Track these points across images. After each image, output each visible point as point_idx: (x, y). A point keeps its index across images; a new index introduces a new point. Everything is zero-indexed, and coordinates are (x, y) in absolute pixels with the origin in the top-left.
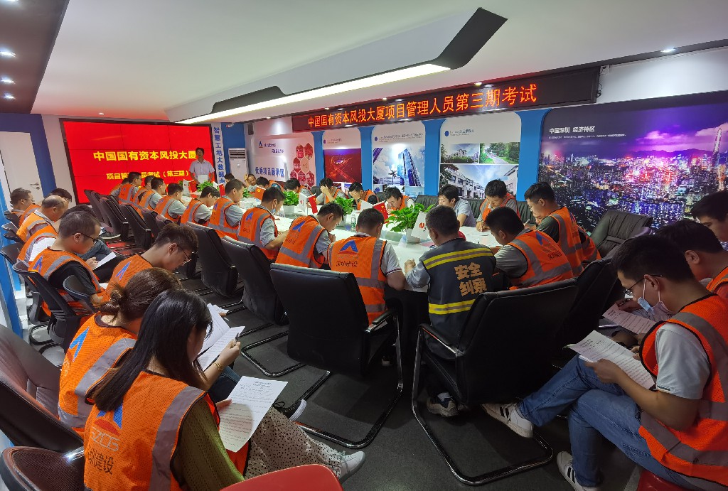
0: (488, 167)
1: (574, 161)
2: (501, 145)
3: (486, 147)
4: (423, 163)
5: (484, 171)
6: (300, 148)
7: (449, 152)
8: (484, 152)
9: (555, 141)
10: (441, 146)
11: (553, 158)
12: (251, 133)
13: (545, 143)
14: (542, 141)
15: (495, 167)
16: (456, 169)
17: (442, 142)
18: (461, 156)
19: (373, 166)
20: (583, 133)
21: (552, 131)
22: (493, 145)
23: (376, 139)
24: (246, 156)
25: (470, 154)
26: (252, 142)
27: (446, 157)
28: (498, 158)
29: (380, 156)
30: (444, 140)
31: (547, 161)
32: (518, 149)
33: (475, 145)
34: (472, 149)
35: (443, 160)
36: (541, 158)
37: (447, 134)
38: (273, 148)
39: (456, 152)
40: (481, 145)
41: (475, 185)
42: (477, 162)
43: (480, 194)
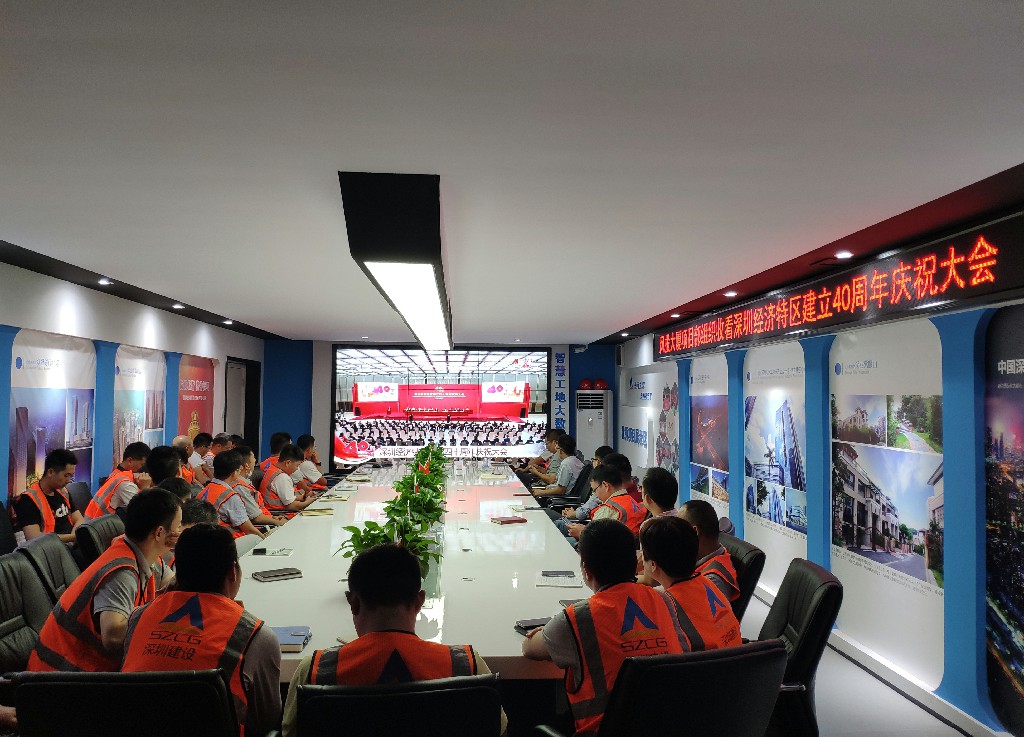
0: (901, 455)
2: (918, 401)
3: (896, 407)
5: (895, 466)
6: (666, 392)
7: (844, 413)
8: (893, 419)
11: (1010, 441)
12: (619, 361)
13: (993, 402)
15: (911, 457)
16: (854, 455)
17: (831, 390)
18: (860, 424)
19: (746, 435)
21: (1001, 367)
22: (906, 402)
23: (748, 376)
24: (610, 404)
25: (873, 419)
26: (622, 378)
27: (838, 426)
28: (915, 435)
29: (754, 414)
30: (834, 384)
31: (1000, 449)
33: (879, 398)
34: (875, 409)
35: (834, 432)
36: (987, 440)
37: (838, 369)
38: (642, 391)
39: (852, 413)
40: (888, 401)
41: (884, 501)
42: (884, 441)
43: (892, 525)
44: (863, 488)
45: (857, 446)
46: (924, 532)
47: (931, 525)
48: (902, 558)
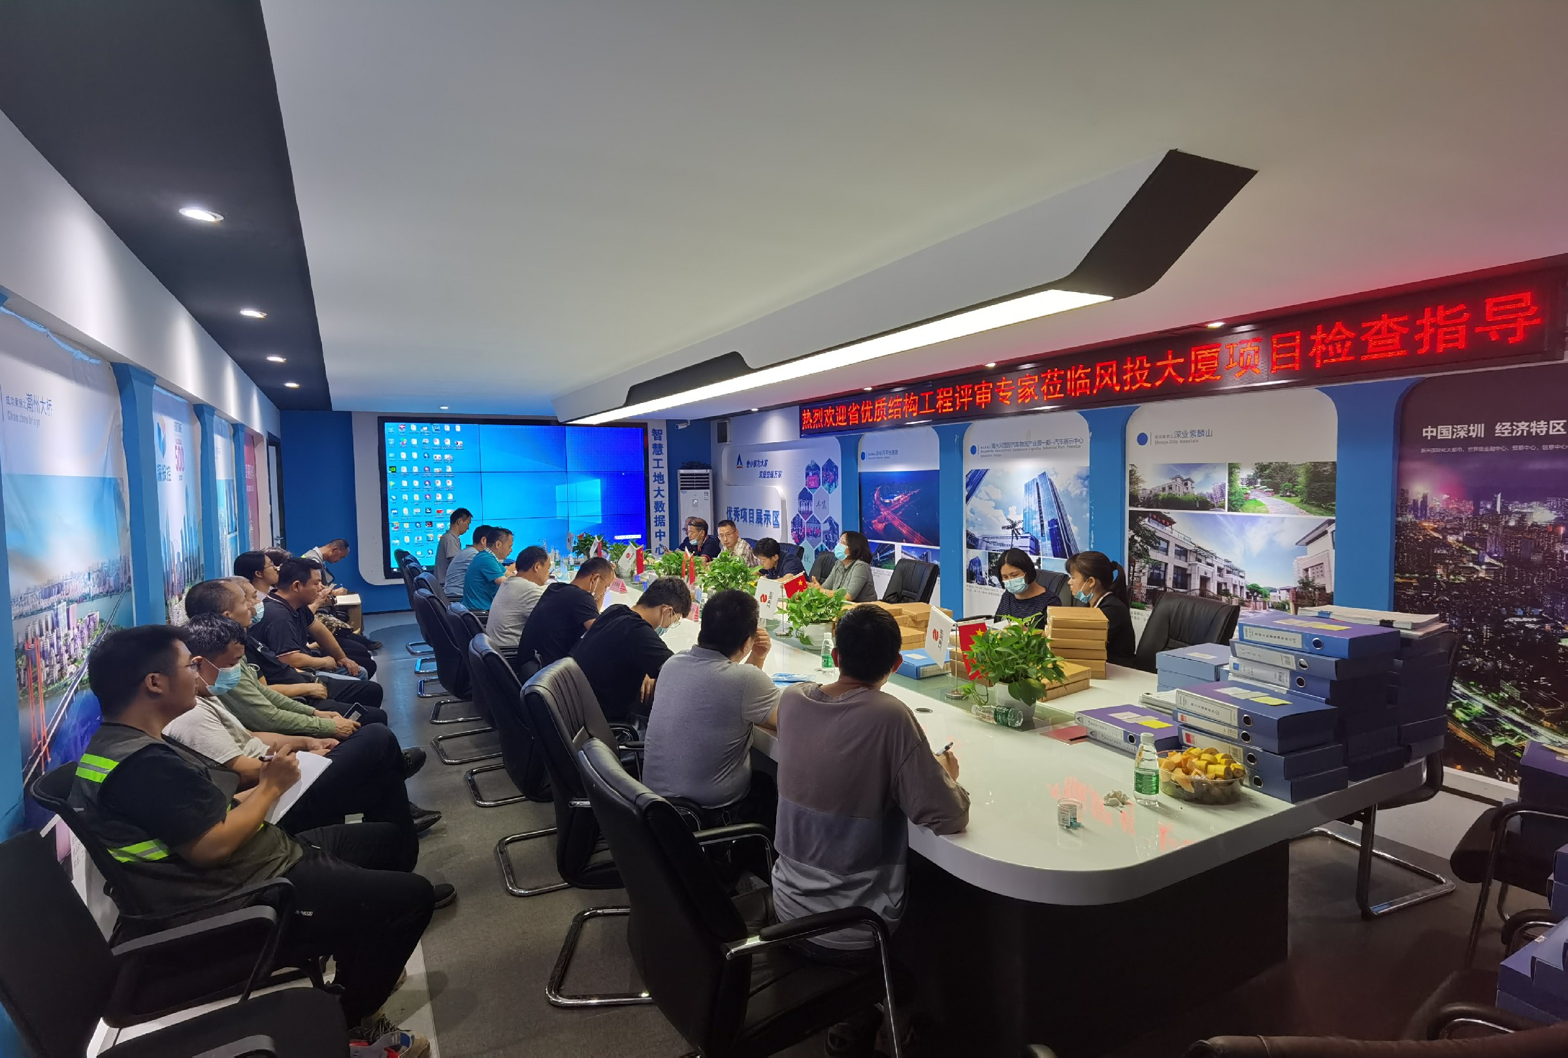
0: (1253, 520)
1: (1506, 512)
2: (1283, 467)
3: (1244, 474)
4: (1086, 506)
5: (1241, 530)
6: (812, 470)
7: (1151, 482)
8: (1240, 485)
9: (1439, 460)
10: (1128, 468)
11: (1438, 501)
12: (723, 438)
13: (1411, 465)
14: (1400, 458)
15: (1270, 520)
16: (1169, 522)
17: (1130, 460)
18: (1179, 492)
19: (966, 509)
20: (1529, 439)
21: (1428, 432)
22: (1261, 468)
23: (973, 450)
24: (710, 484)
25: (1203, 487)
26: (724, 457)
27: (1141, 494)
28: (1276, 499)
29: (982, 487)
30: (1135, 454)
31: (1421, 508)
32: (1332, 478)
33: (1214, 466)
34: (1207, 476)
35: (1134, 500)
36: (1401, 501)
37: (1142, 439)
38: (763, 469)
39: (1167, 481)
40: (1232, 468)
41: (1218, 563)
42: (1223, 507)
43: (1235, 586)
44: (1182, 553)
45: (1171, 514)
46: (1288, 590)
47: (1301, 582)
48: (1251, 615)
